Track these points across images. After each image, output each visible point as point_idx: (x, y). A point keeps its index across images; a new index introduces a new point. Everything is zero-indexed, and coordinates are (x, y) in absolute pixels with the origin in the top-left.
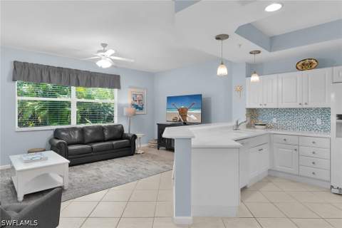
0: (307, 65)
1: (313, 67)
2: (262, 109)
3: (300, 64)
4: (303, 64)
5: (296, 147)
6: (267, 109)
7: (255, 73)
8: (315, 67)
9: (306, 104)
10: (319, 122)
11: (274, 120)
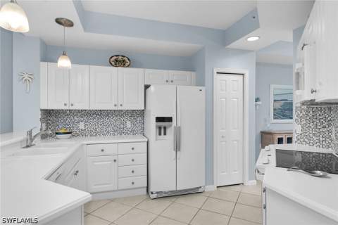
0: (120, 61)
1: (127, 64)
2: (64, 112)
3: (113, 59)
4: (116, 60)
5: (115, 157)
6: (70, 111)
7: (64, 54)
8: (128, 66)
9: (121, 105)
10: (129, 124)
11: (82, 126)
